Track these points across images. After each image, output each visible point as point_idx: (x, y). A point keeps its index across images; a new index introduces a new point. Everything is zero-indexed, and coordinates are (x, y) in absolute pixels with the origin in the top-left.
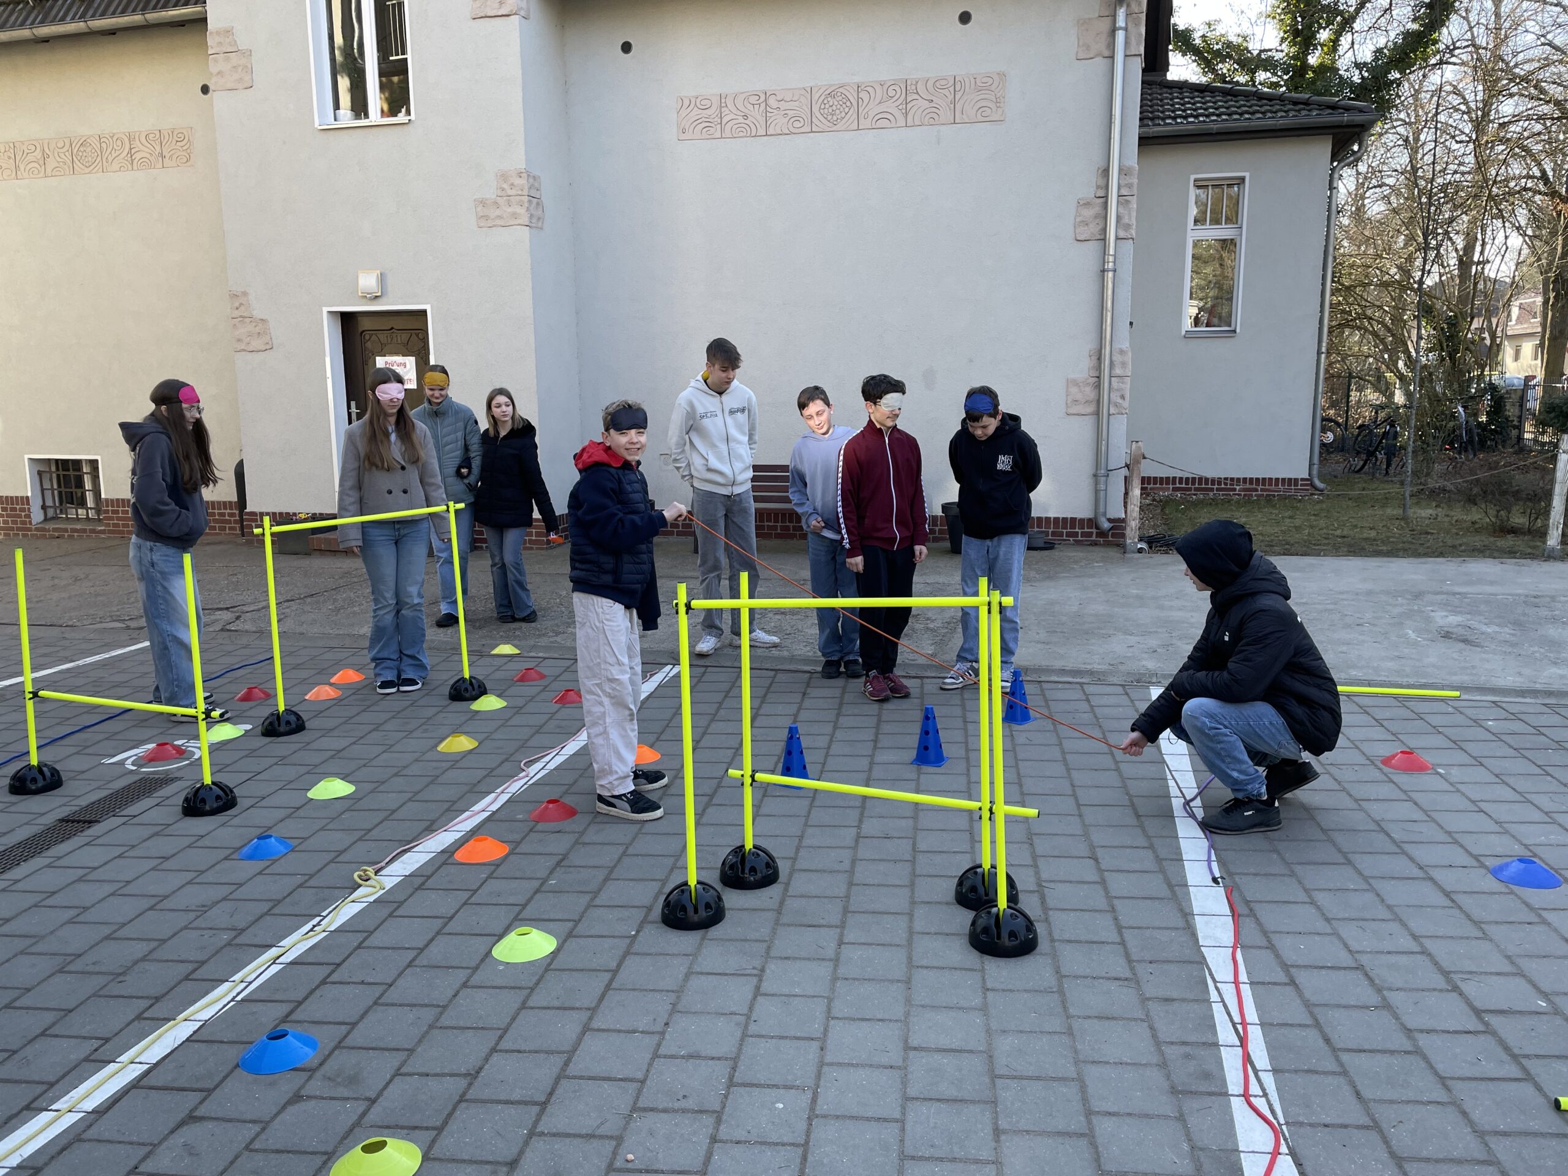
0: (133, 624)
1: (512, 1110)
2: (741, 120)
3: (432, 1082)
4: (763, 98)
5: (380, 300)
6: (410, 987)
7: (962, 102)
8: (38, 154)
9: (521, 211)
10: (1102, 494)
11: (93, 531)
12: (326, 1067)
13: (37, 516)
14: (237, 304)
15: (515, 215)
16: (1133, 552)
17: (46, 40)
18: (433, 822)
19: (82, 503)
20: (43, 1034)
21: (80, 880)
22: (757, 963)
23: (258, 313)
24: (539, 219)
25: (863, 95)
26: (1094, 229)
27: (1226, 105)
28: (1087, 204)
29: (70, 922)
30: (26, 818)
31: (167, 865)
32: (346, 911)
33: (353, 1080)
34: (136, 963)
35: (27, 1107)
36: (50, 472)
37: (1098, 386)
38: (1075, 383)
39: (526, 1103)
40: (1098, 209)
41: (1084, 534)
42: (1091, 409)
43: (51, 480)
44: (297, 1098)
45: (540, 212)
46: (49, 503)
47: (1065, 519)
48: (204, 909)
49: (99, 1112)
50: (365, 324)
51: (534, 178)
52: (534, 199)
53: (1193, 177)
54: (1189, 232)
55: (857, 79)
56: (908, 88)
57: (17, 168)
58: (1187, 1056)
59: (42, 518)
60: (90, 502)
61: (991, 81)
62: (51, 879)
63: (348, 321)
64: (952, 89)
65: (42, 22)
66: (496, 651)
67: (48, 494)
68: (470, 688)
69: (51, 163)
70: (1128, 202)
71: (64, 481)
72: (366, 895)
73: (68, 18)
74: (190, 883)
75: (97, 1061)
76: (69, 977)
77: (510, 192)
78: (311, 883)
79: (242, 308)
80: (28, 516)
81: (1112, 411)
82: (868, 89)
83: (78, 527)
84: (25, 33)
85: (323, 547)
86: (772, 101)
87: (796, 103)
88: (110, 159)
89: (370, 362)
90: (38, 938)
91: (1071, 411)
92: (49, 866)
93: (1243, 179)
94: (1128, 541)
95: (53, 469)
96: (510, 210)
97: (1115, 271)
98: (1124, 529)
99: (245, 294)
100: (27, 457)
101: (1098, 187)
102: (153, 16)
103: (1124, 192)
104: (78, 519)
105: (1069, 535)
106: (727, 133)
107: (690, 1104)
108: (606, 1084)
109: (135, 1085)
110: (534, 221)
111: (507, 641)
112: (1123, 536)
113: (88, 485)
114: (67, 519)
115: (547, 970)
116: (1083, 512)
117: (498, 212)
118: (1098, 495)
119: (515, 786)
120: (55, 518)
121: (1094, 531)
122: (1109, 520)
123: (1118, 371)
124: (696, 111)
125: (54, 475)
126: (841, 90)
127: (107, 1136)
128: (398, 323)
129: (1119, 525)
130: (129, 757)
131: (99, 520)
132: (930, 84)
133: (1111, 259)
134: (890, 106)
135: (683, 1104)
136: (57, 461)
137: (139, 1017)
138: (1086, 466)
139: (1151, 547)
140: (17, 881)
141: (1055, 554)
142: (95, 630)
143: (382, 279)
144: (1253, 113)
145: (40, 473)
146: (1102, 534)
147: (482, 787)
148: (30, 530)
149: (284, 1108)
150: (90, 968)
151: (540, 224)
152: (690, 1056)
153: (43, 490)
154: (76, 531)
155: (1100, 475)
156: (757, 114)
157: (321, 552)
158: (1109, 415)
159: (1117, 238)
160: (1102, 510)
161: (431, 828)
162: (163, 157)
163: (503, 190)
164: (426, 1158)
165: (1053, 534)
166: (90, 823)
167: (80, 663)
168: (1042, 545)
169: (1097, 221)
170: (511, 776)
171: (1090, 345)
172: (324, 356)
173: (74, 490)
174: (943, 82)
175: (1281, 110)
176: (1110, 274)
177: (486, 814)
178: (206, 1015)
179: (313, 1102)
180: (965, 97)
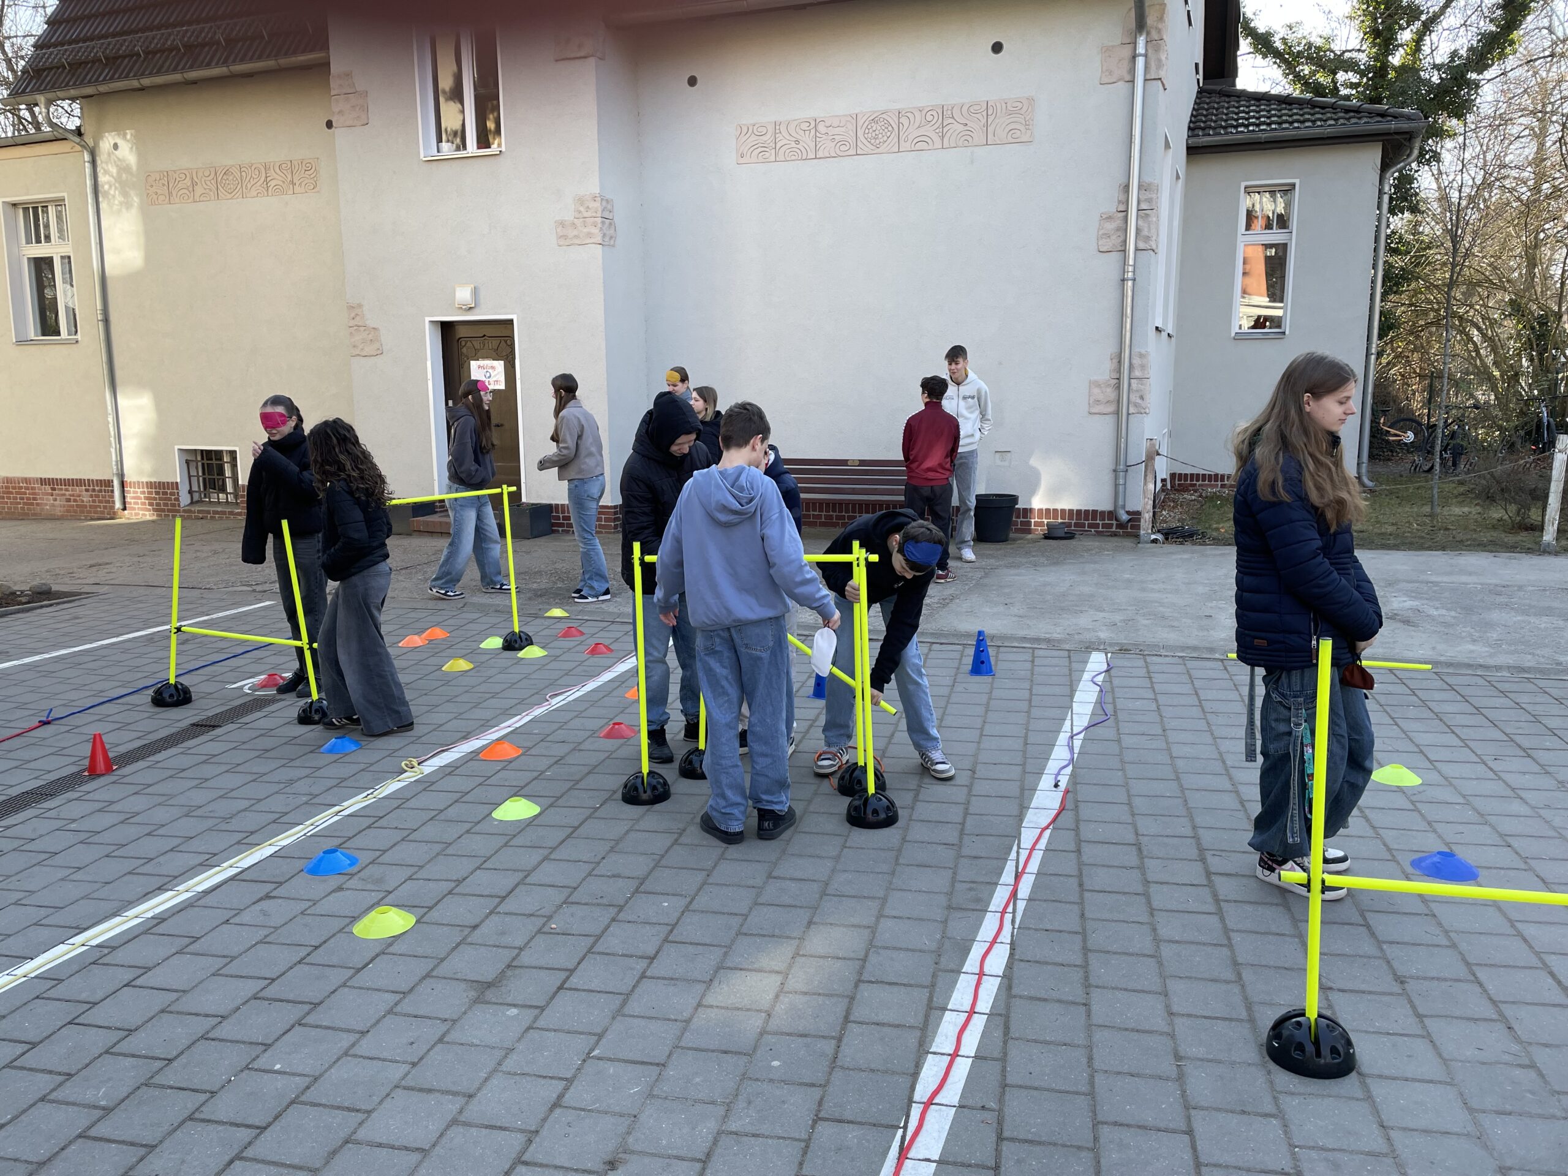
0: (258, 588)
1: (482, 900)
2: (793, 145)
3: (431, 884)
4: (813, 124)
5: (476, 311)
6: (430, 831)
7: (993, 126)
8: (188, 182)
9: (595, 231)
10: (1121, 488)
11: (231, 513)
12: (361, 874)
13: (185, 499)
14: (353, 315)
15: (590, 235)
16: (1147, 542)
17: (194, 82)
18: (469, 733)
19: (223, 489)
20: (172, 850)
21: (204, 762)
22: (681, 826)
23: (371, 323)
24: (611, 238)
25: (903, 120)
26: (1115, 240)
27: (1279, 114)
28: (1110, 218)
29: (195, 787)
30: (166, 723)
31: (267, 755)
32: (392, 786)
33: (380, 881)
34: (239, 812)
35: (159, 889)
36: (197, 462)
37: (1118, 387)
38: (1096, 384)
39: (492, 896)
40: (1119, 223)
41: (1104, 526)
42: (1111, 408)
43: (197, 468)
44: (340, 889)
45: (612, 231)
46: (195, 488)
47: (1087, 511)
48: (291, 782)
49: (206, 892)
50: (462, 332)
51: (607, 201)
52: (608, 221)
53: (1243, 185)
54: (1240, 238)
55: (898, 106)
56: (944, 114)
57: (170, 194)
58: (971, 889)
59: (189, 501)
60: (230, 489)
61: (1020, 105)
62: (185, 761)
63: (447, 329)
64: (984, 113)
65: (191, 67)
66: (548, 614)
67: (194, 480)
68: (519, 641)
69: (199, 190)
70: (1147, 215)
71: (207, 469)
72: (409, 777)
73: (213, 64)
74: (283, 766)
75: (206, 865)
76: (192, 819)
77: (586, 214)
78: (371, 769)
79: (358, 318)
80: (177, 499)
81: (1132, 410)
82: (908, 114)
83: (219, 509)
84: (177, 77)
85: (422, 528)
86: (821, 128)
87: (843, 129)
88: (249, 186)
89: (466, 365)
90: (172, 796)
91: (1094, 411)
92: (182, 753)
93: (1294, 185)
94: (1142, 532)
95: (199, 458)
96: (585, 230)
97: (1134, 280)
98: (1139, 520)
99: (360, 306)
100: (177, 447)
101: (1120, 202)
102: (284, 62)
103: (1143, 206)
104: (219, 503)
105: (1090, 526)
106: (781, 157)
107: (605, 901)
108: (549, 889)
109: (232, 878)
110: (607, 239)
111: (559, 605)
112: (1138, 527)
113: (228, 473)
114: (210, 502)
115: (528, 825)
116: (1105, 506)
117: (575, 233)
118: (1118, 489)
119: (538, 711)
120: (200, 502)
121: (1114, 522)
122: (1128, 513)
123: (1137, 373)
124: (753, 137)
125: (200, 464)
126: (884, 116)
127: (210, 904)
128: (489, 331)
129: (1135, 516)
130: (247, 684)
131: (237, 503)
132: (965, 109)
133: (1131, 269)
134: (928, 130)
135: (600, 901)
136: (202, 451)
137: (239, 843)
138: (1108, 462)
139: (1167, 539)
140: (158, 762)
141: (1073, 542)
142: (227, 593)
143: (475, 292)
144: (1303, 122)
145: (187, 462)
146: (1121, 525)
147: (512, 711)
148: (178, 511)
149: (329, 894)
150: (207, 814)
151: (612, 242)
152: (614, 876)
153: (190, 477)
154: (216, 512)
155: (1120, 470)
156: (807, 140)
157: (420, 532)
158: (1128, 414)
159: (1137, 249)
160: (1121, 502)
161: (466, 737)
162: (294, 184)
163: (580, 212)
164: (418, 922)
165: (1076, 525)
166: (214, 727)
167: (214, 616)
168: (1063, 535)
169: (1119, 233)
170: (539, 704)
171: (1111, 348)
172: (426, 359)
173: (216, 477)
174: (977, 107)
175: (1331, 119)
176: (1130, 283)
177: (510, 729)
178: (284, 843)
179: (349, 892)
180: (997, 121)
